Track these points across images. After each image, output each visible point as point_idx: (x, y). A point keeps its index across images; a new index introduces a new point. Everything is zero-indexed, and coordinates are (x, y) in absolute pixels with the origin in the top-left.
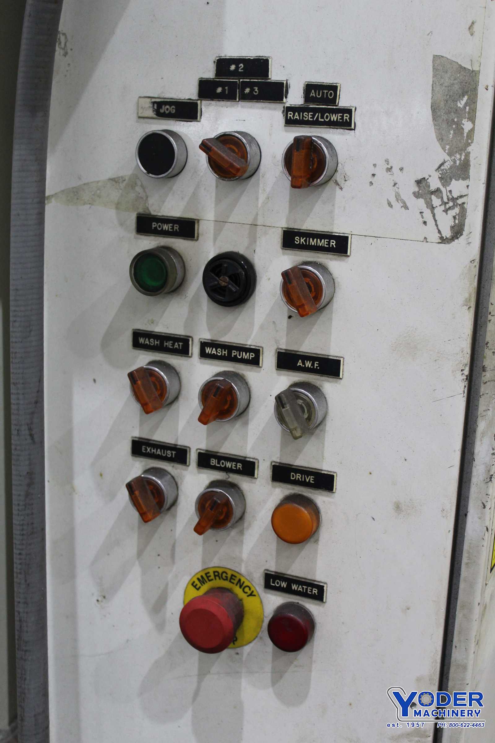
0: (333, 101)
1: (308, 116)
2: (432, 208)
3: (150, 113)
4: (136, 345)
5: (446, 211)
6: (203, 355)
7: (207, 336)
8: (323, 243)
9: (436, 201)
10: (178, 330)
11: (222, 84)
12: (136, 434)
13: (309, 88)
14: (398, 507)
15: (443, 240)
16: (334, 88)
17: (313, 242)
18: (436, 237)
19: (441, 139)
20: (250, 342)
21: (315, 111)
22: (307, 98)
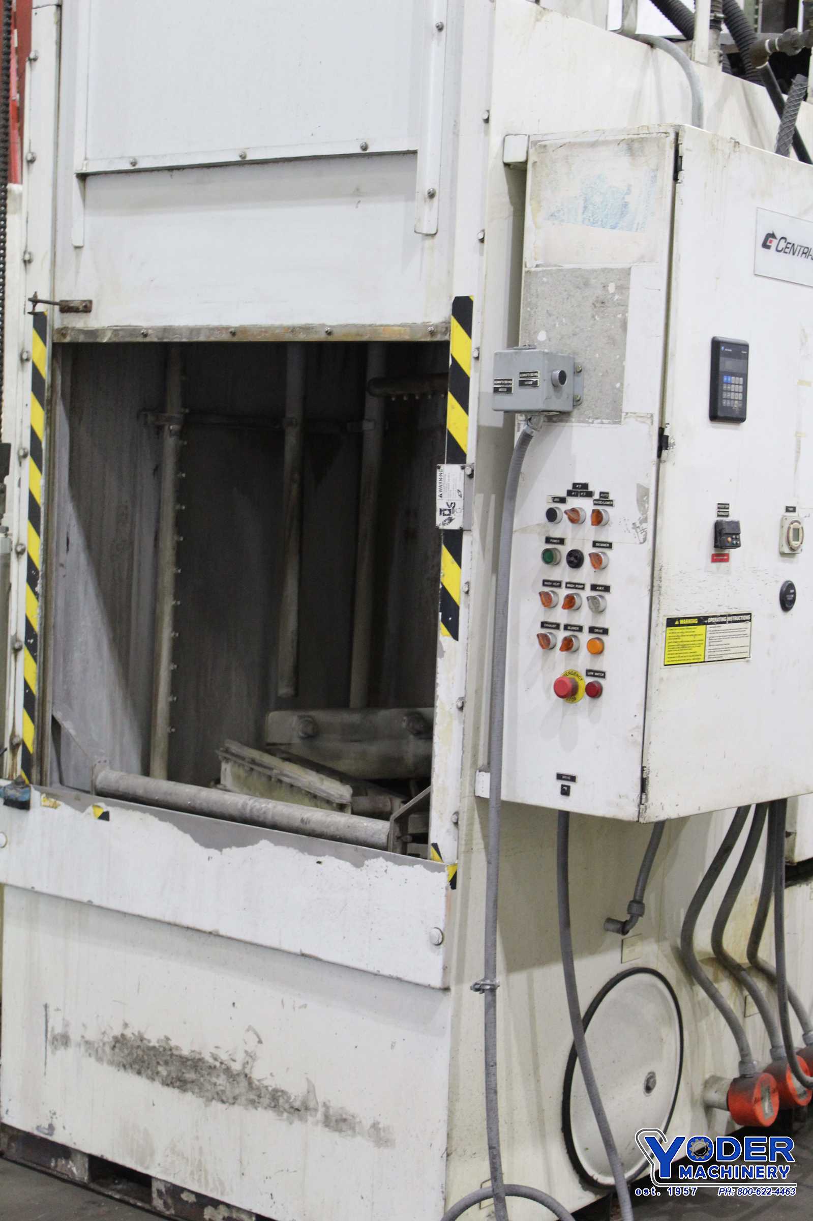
0: (607, 498)
1: (600, 502)
2: (637, 532)
3: (551, 501)
4: (544, 585)
5: (641, 533)
6: (567, 587)
7: (568, 580)
8: (605, 545)
9: (638, 530)
10: (558, 579)
11: (574, 491)
12: (543, 620)
13: (601, 493)
14: (629, 639)
15: (641, 543)
16: (608, 493)
17: (602, 545)
18: (638, 542)
19: (640, 510)
20: (582, 582)
21: (602, 501)
22: (601, 497)
